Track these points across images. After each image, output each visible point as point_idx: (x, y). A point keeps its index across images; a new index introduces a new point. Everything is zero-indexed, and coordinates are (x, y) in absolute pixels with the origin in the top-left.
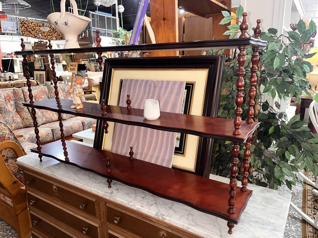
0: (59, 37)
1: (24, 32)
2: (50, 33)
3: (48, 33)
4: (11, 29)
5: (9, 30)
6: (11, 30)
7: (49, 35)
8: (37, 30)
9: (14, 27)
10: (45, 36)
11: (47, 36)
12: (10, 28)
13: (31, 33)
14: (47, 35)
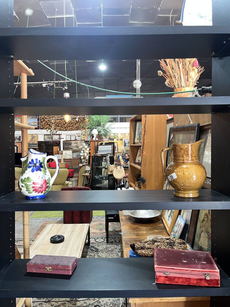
1: (44, 126)
3: (69, 124)
4: (33, 124)
7: (69, 126)
8: (57, 123)
9: (36, 122)
10: (65, 128)
14: (68, 126)
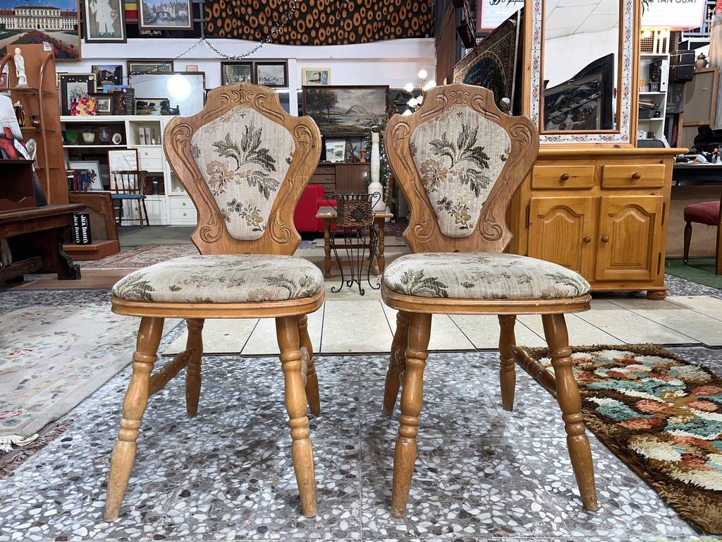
0: (369, 26)
1: (219, 23)
2: (331, 17)
4: (173, 15)
5: (165, 19)
6: (173, 19)
7: (324, 26)
8: (273, 10)
9: (184, 6)
10: (308, 31)
11: (314, 27)
12: (169, 10)
13: (247, 23)
14: (317, 25)
